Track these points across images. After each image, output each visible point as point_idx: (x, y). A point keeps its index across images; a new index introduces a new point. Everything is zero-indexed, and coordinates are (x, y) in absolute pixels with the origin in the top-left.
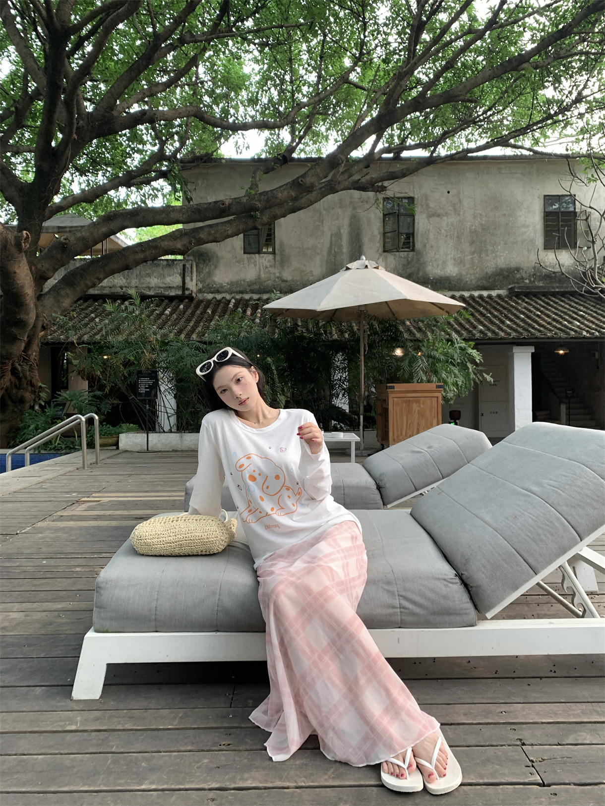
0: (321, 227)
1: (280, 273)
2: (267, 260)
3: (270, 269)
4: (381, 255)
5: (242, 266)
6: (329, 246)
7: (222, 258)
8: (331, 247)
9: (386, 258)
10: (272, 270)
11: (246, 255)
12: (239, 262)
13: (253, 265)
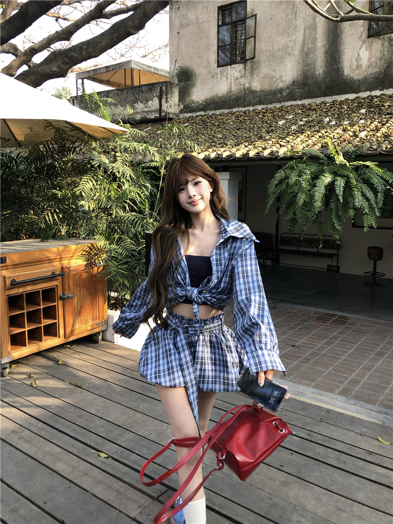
0: (294, 21)
1: (250, 83)
2: (238, 70)
3: (240, 80)
4: (364, 42)
5: (216, 80)
6: (301, 42)
7: (199, 75)
8: (304, 43)
9: (371, 45)
10: (242, 81)
11: (219, 68)
12: (213, 77)
13: (225, 78)
